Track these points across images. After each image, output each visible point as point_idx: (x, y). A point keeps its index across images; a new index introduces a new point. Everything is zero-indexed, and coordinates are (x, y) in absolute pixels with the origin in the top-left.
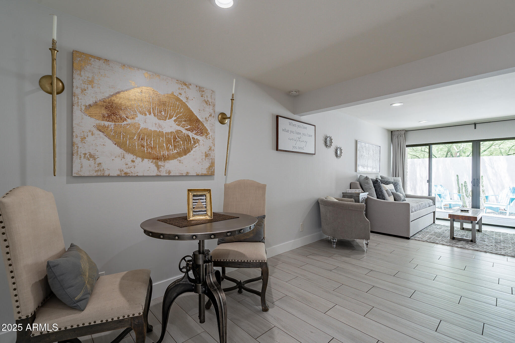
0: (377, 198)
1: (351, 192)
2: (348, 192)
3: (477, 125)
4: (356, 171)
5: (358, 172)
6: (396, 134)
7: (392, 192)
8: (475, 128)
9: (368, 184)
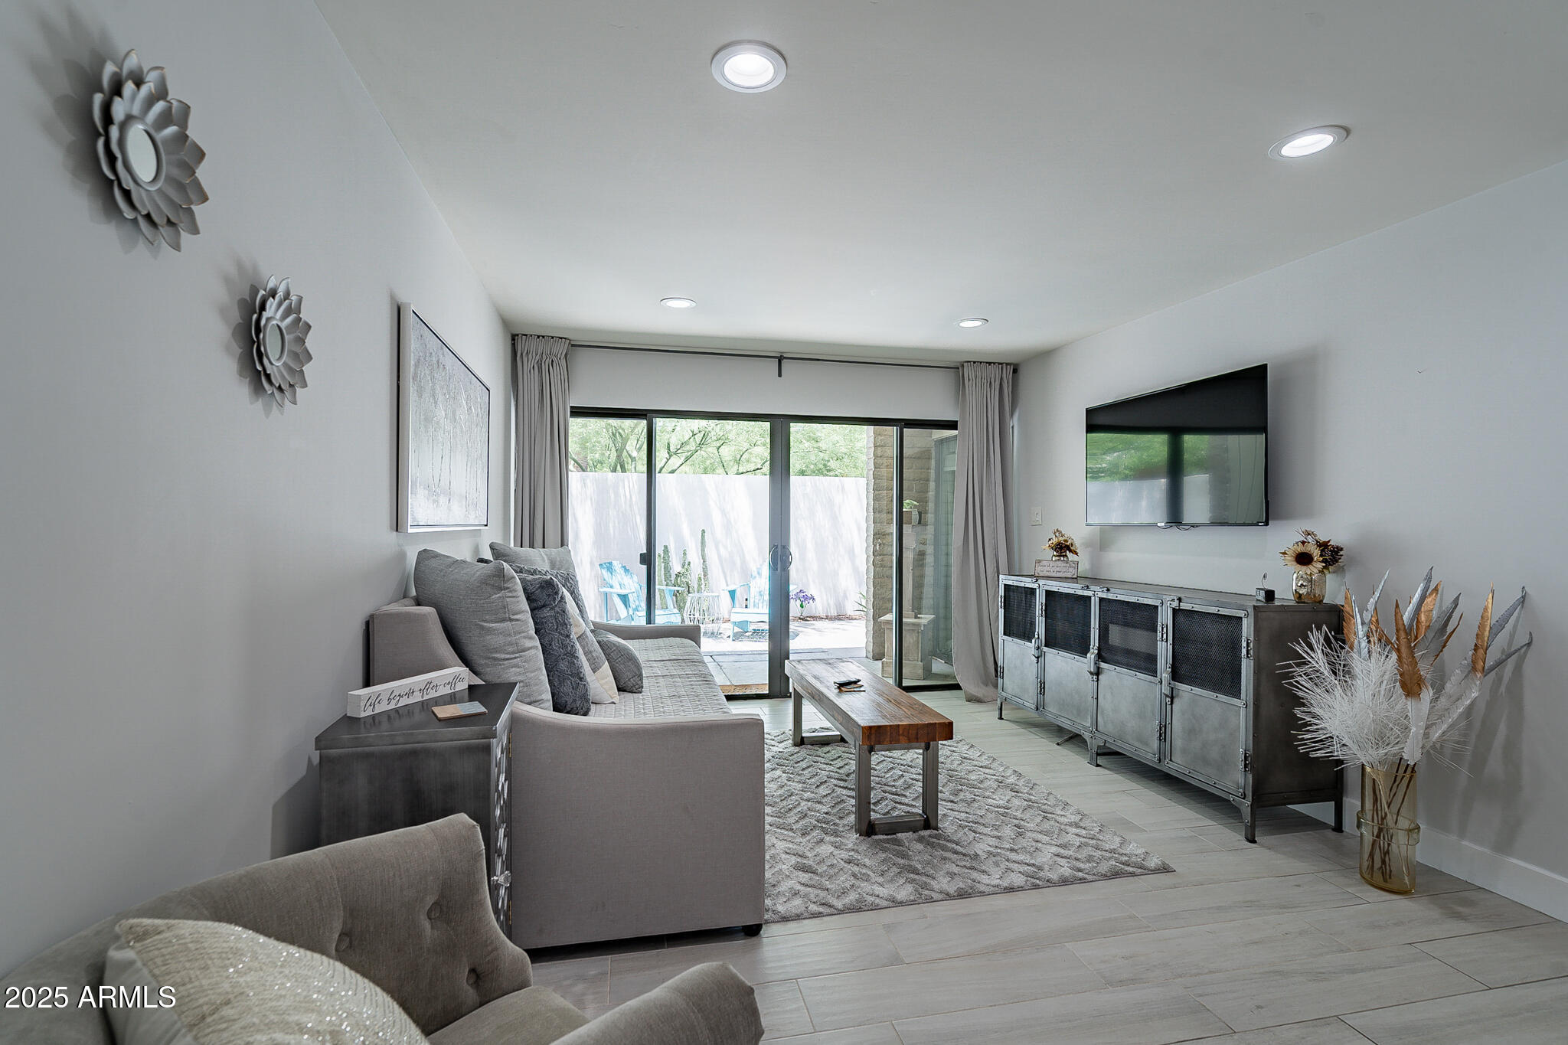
0: (556, 709)
1: (392, 706)
2: (369, 712)
3: (784, 362)
4: (397, 525)
5: (410, 531)
6: (533, 349)
7: (599, 642)
8: (780, 375)
9: (503, 620)
